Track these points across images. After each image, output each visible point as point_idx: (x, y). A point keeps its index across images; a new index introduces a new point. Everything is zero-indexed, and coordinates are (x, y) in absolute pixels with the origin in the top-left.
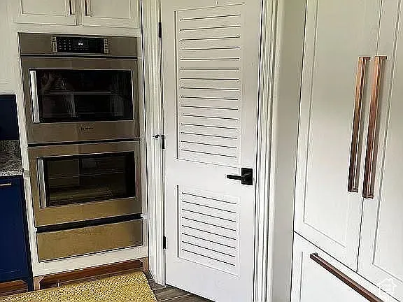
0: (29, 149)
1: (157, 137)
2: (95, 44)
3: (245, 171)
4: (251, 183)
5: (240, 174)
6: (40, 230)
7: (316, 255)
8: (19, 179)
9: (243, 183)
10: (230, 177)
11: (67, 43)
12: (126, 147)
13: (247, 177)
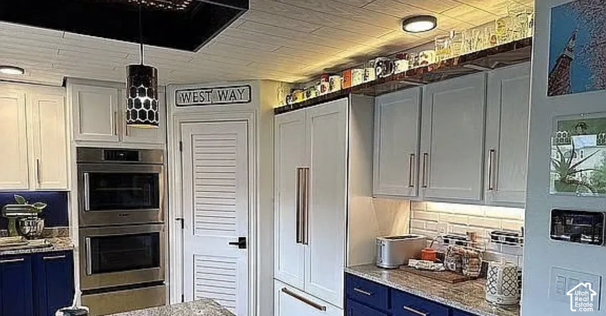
0: (79, 231)
1: (178, 219)
2: (132, 155)
3: (240, 239)
4: (245, 247)
5: (238, 242)
6: (85, 292)
7: (285, 288)
8: (70, 253)
9: (240, 247)
10: (230, 243)
11: (112, 154)
12: (153, 229)
13: (242, 243)
